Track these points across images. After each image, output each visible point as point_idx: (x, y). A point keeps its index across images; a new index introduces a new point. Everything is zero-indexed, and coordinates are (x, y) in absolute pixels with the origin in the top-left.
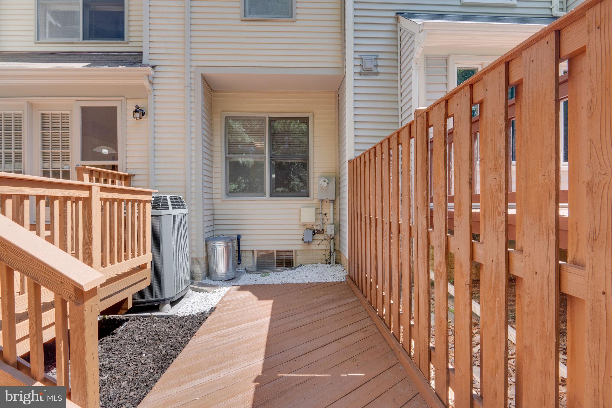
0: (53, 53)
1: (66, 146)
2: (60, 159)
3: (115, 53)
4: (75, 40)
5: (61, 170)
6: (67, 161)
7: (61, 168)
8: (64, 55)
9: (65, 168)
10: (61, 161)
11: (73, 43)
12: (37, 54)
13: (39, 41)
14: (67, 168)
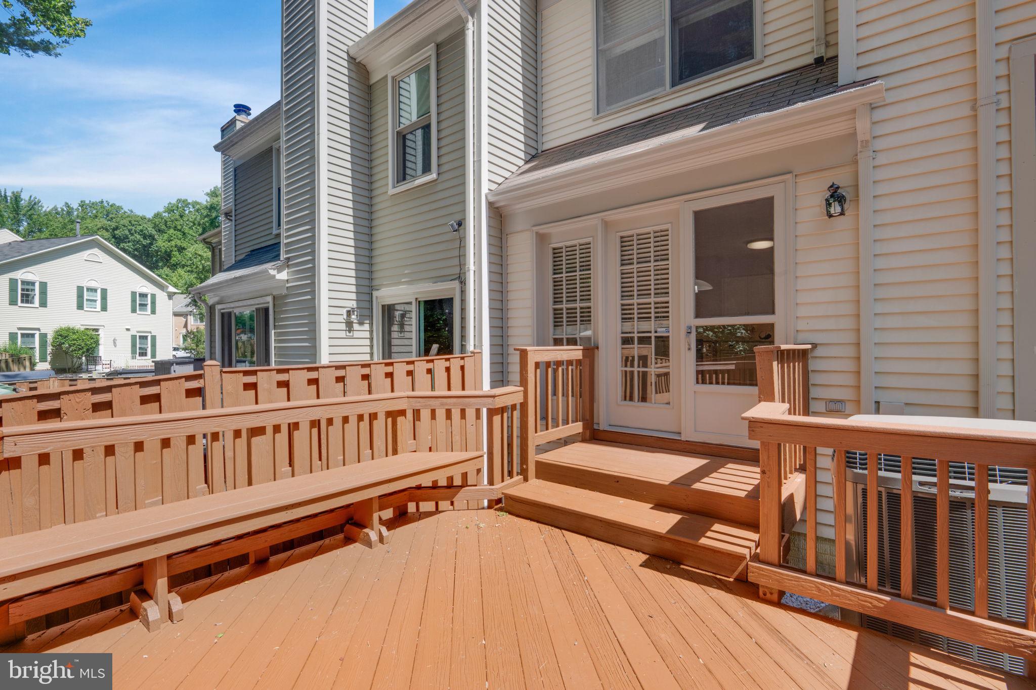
0: (622, 128)
1: (663, 291)
2: (653, 315)
3: (736, 92)
4: (657, 92)
5: (653, 335)
6: (664, 317)
7: (653, 331)
8: (645, 125)
9: (660, 332)
10: (653, 319)
11: (653, 99)
12: (599, 137)
13: (600, 115)
14: (663, 332)
